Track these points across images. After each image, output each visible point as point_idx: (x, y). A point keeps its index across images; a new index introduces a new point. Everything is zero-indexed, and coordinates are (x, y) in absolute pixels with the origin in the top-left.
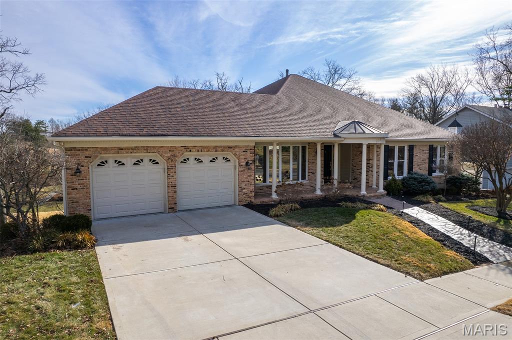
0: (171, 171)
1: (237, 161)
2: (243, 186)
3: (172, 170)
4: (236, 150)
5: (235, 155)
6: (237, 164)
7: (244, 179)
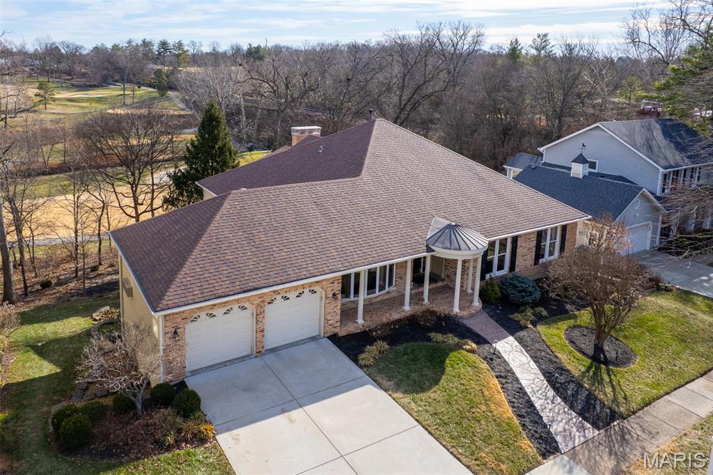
0: (259, 316)
1: (324, 293)
2: (329, 317)
3: (261, 316)
4: (323, 283)
5: (322, 288)
6: (324, 296)
7: (330, 311)
